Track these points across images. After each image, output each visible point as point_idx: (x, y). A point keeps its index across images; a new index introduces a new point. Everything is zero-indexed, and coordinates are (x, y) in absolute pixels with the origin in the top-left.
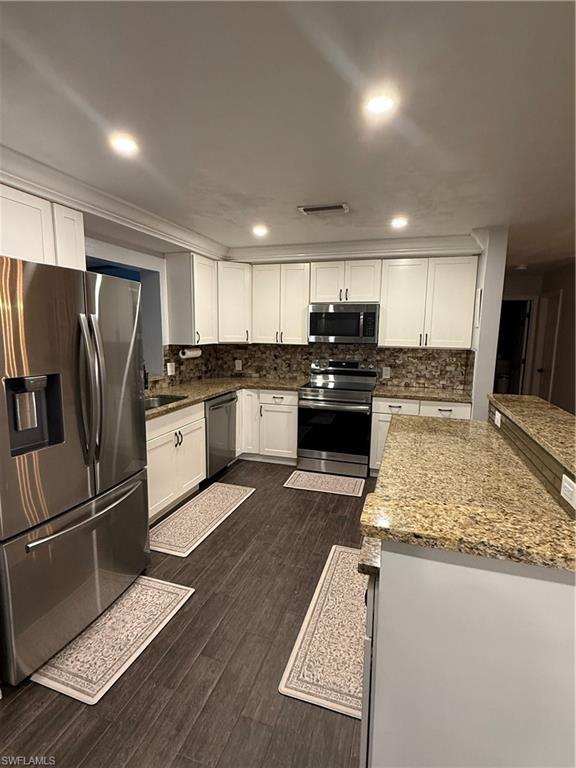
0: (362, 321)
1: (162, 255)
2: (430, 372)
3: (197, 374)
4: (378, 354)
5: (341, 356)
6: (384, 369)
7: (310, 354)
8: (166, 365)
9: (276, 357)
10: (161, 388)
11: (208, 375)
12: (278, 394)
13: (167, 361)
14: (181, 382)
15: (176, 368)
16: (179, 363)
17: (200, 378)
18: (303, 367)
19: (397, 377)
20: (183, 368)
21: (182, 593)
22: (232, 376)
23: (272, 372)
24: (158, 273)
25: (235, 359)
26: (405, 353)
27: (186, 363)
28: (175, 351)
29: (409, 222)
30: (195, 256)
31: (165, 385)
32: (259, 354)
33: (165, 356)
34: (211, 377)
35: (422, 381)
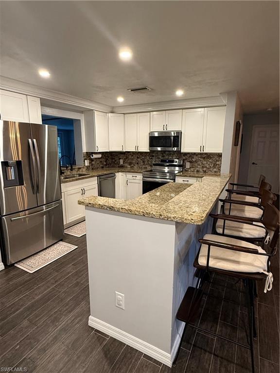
0: (172, 140)
1: (82, 112)
2: (209, 165)
3: (101, 165)
4: (184, 156)
5: (167, 157)
6: (187, 163)
7: (153, 156)
8: (84, 161)
9: (138, 158)
10: (82, 171)
11: (108, 166)
12: (135, 174)
13: (86, 159)
14: (92, 169)
15: (90, 163)
16: (91, 160)
17: (103, 167)
18: (150, 163)
19: (193, 167)
20: (93, 163)
21: (72, 247)
22: (119, 167)
23: (136, 165)
24: (80, 120)
25: (120, 159)
26: (197, 155)
27: (95, 160)
28: (89, 155)
29: (184, 92)
30: (95, 112)
31: (84, 170)
32: (130, 157)
33: (84, 157)
34: (109, 167)
35: (205, 169)
